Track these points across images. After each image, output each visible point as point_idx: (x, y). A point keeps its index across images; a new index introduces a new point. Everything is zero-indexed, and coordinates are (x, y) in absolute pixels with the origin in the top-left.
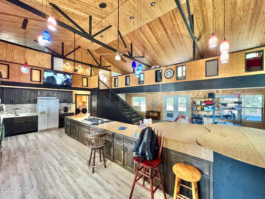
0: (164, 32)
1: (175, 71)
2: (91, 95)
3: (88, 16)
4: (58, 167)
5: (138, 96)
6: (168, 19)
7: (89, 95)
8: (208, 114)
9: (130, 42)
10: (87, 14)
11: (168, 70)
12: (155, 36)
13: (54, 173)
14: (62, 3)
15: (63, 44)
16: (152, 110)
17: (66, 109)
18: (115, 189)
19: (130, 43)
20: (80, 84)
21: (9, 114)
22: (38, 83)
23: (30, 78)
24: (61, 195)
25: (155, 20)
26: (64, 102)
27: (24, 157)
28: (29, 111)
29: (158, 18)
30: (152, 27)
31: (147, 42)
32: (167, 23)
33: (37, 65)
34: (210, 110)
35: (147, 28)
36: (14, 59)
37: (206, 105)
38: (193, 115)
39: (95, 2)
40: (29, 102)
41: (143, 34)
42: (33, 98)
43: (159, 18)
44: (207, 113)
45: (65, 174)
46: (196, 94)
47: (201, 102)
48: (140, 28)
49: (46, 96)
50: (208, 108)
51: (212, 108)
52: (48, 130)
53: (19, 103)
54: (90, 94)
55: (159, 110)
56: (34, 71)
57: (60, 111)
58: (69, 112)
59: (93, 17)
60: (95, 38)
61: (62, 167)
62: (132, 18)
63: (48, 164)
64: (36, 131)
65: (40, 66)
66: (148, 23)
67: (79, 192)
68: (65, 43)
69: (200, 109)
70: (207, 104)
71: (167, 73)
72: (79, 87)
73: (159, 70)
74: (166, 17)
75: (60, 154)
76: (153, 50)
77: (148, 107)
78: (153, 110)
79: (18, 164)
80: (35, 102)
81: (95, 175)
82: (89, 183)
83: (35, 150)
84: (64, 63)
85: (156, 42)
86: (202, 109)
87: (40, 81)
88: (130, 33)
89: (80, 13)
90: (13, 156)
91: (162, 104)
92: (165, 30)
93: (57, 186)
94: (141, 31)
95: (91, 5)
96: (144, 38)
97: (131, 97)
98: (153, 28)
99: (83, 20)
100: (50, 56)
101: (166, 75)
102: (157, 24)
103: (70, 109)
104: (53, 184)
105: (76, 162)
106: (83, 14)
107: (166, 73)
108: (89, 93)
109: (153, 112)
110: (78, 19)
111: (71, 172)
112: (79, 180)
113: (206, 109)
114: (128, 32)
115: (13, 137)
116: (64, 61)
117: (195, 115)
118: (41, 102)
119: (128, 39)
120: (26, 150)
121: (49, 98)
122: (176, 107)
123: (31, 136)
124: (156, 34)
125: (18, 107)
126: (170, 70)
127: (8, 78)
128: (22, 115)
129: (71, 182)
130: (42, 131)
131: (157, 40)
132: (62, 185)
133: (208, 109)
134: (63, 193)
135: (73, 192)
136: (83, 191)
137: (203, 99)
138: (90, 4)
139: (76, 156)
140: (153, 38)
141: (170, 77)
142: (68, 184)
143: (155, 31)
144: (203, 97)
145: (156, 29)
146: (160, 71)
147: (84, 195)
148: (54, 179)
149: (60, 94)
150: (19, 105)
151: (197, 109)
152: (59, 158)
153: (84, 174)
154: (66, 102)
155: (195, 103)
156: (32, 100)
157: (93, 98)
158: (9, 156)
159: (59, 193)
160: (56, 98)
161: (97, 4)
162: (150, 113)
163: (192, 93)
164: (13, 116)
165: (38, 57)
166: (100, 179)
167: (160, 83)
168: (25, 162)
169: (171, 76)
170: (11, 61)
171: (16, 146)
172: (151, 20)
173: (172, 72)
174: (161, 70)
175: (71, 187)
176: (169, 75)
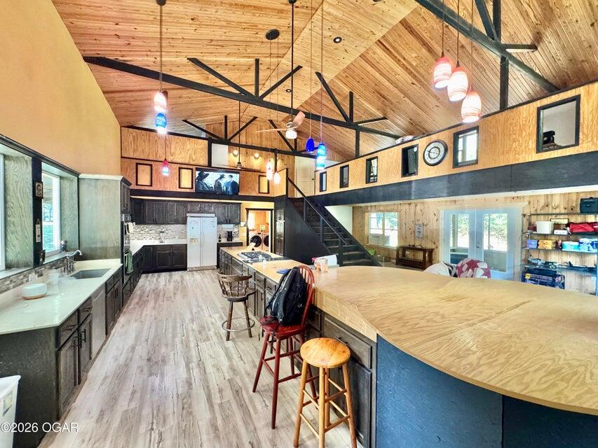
0: (424, 51)
1: (450, 146)
2: (276, 208)
3: (252, 61)
4: (187, 322)
5: (380, 211)
6: (427, 19)
7: (271, 210)
8: (582, 262)
9: (347, 91)
10: (249, 57)
11: (432, 145)
12: (403, 65)
13: (178, 329)
14: (205, 53)
15: (226, 117)
16: (412, 244)
17: (230, 236)
18: (244, 369)
19: (348, 93)
20: (255, 190)
21: (153, 240)
22: (188, 191)
23: (178, 183)
24: (172, 357)
25: (394, 29)
26: (227, 223)
27: (155, 303)
28: (177, 237)
29: (401, 22)
30: (391, 45)
31: (387, 83)
32: (426, 28)
33: (187, 162)
34: (584, 249)
35: (379, 51)
36: (158, 156)
37: (573, 233)
38: (529, 262)
39: (257, 33)
40: (177, 222)
41: (373, 66)
42: (182, 216)
43: (404, 23)
44: (578, 259)
45: (191, 333)
46: (542, 202)
47: (557, 226)
48: (362, 56)
49: (199, 212)
50: (577, 244)
51: (592, 244)
52: (201, 269)
53: (164, 224)
54: (273, 208)
55: (429, 246)
56: (183, 171)
57: (220, 238)
58: (235, 240)
59: (262, 60)
60: (265, 99)
61: (191, 324)
62: (338, 40)
63: (178, 316)
64: (184, 268)
65: (192, 163)
66: (379, 41)
67: (195, 360)
68: (229, 116)
69: (549, 245)
70: (575, 231)
71: (429, 152)
72: (255, 194)
73: (412, 147)
74: (420, 14)
75: (198, 306)
76: (406, 99)
77: (401, 236)
78: (414, 246)
79: (145, 309)
80: (184, 222)
81: (230, 344)
82: (214, 352)
83: (172, 295)
84: (229, 152)
85: (409, 79)
86: (558, 247)
87: (192, 188)
88: (344, 71)
89: (238, 59)
90: (144, 299)
91: (438, 231)
92: (425, 44)
93: (174, 345)
94: (368, 61)
95: (252, 39)
96: (377, 75)
97: (364, 212)
98: (394, 48)
99: (246, 70)
100: (206, 142)
101: (426, 157)
102: (400, 36)
103: (237, 236)
104: (170, 342)
105: (213, 321)
106: (243, 60)
107: (427, 153)
108: (271, 205)
109: (413, 248)
110: (238, 70)
111: (200, 332)
112: (203, 345)
113: (569, 246)
114: (338, 71)
115: (156, 275)
116: (229, 149)
117: (534, 262)
118: (191, 223)
119: (341, 85)
120: (162, 294)
121: (202, 215)
122: (476, 237)
123: (177, 275)
124: (404, 59)
125: (163, 230)
126: (436, 144)
127: (151, 185)
128: (167, 242)
129: (192, 345)
130: (192, 271)
131: (411, 73)
132: (179, 346)
133: (579, 246)
134: (176, 355)
135: (187, 357)
136: (200, 360)
137: (566, 216)
138: (248, 39)
139: (219, 312)
140: (399, 69)
141: (436, 161)
142: (187, 346)
143: (400, 54)
144: (566, 211)
145: (400, 49)
146: (415, 149)
147: (199, 364)
148: (174, 336)
149: (221, 210)
150: (164, 226)
151: (538, 245)
152: (195, 310)
153: (215, 339)
154: (230, 223)
155: (535, 229)
156: (180, 219)
157: (278, 216)
158: (140, 299)
159: (172, 354)
160: (214, 215)
161: (262, 35)
162: (407, 252)
163: (527, 199)
164: (157, 243)
165: (189, 147)
166: (233, 351)
167: (413, 178)
168: (154, 308)
169: (440, 158)
170: (155, 159)
171: (153, 287)
172: (385, 31)
173: (442, 149)
174: (417, 146)
175: (190, 350)
176: (435, 155)
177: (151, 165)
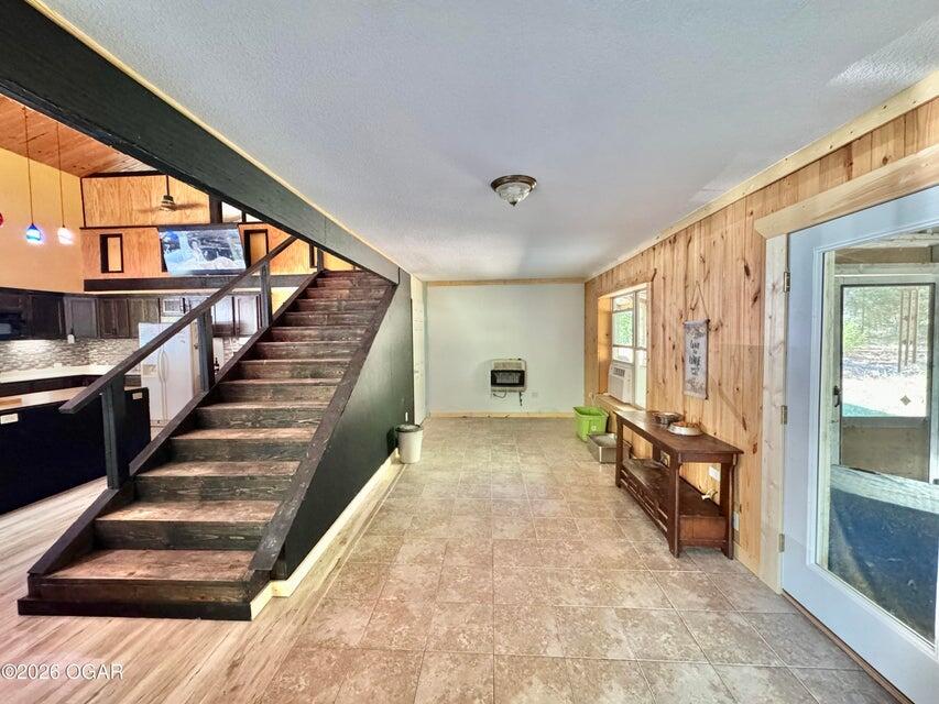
91: (756, 359)
97: (599, 294)
170: (126, 224)
177: (120, 236)
